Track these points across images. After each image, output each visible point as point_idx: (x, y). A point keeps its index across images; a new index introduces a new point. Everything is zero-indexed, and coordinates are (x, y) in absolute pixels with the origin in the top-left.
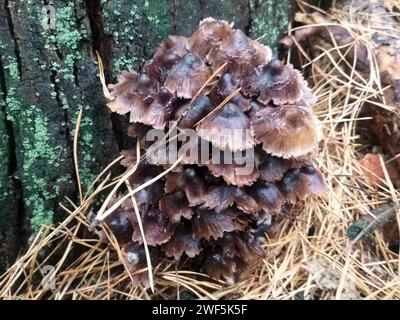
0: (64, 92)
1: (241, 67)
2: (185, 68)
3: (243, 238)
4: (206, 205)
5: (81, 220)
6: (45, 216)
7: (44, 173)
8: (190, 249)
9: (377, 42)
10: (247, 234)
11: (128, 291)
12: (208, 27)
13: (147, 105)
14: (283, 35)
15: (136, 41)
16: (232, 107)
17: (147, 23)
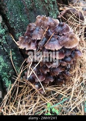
0: (5, 47)
1: (52, 27)
2: (37, 31)
3: (64, 73)
4: (53, 67)
5: (19, 81)
6: (9, 82)
7: (5, 71)
8: (51, 80)
9: (84, 10)
10: (65, 72)
11: (37, 96)
12: (39, 18)
13: (30, 44)
14: (58, 15)
15: (20, 28)
16: (53, 38)
17: (22, 22)
